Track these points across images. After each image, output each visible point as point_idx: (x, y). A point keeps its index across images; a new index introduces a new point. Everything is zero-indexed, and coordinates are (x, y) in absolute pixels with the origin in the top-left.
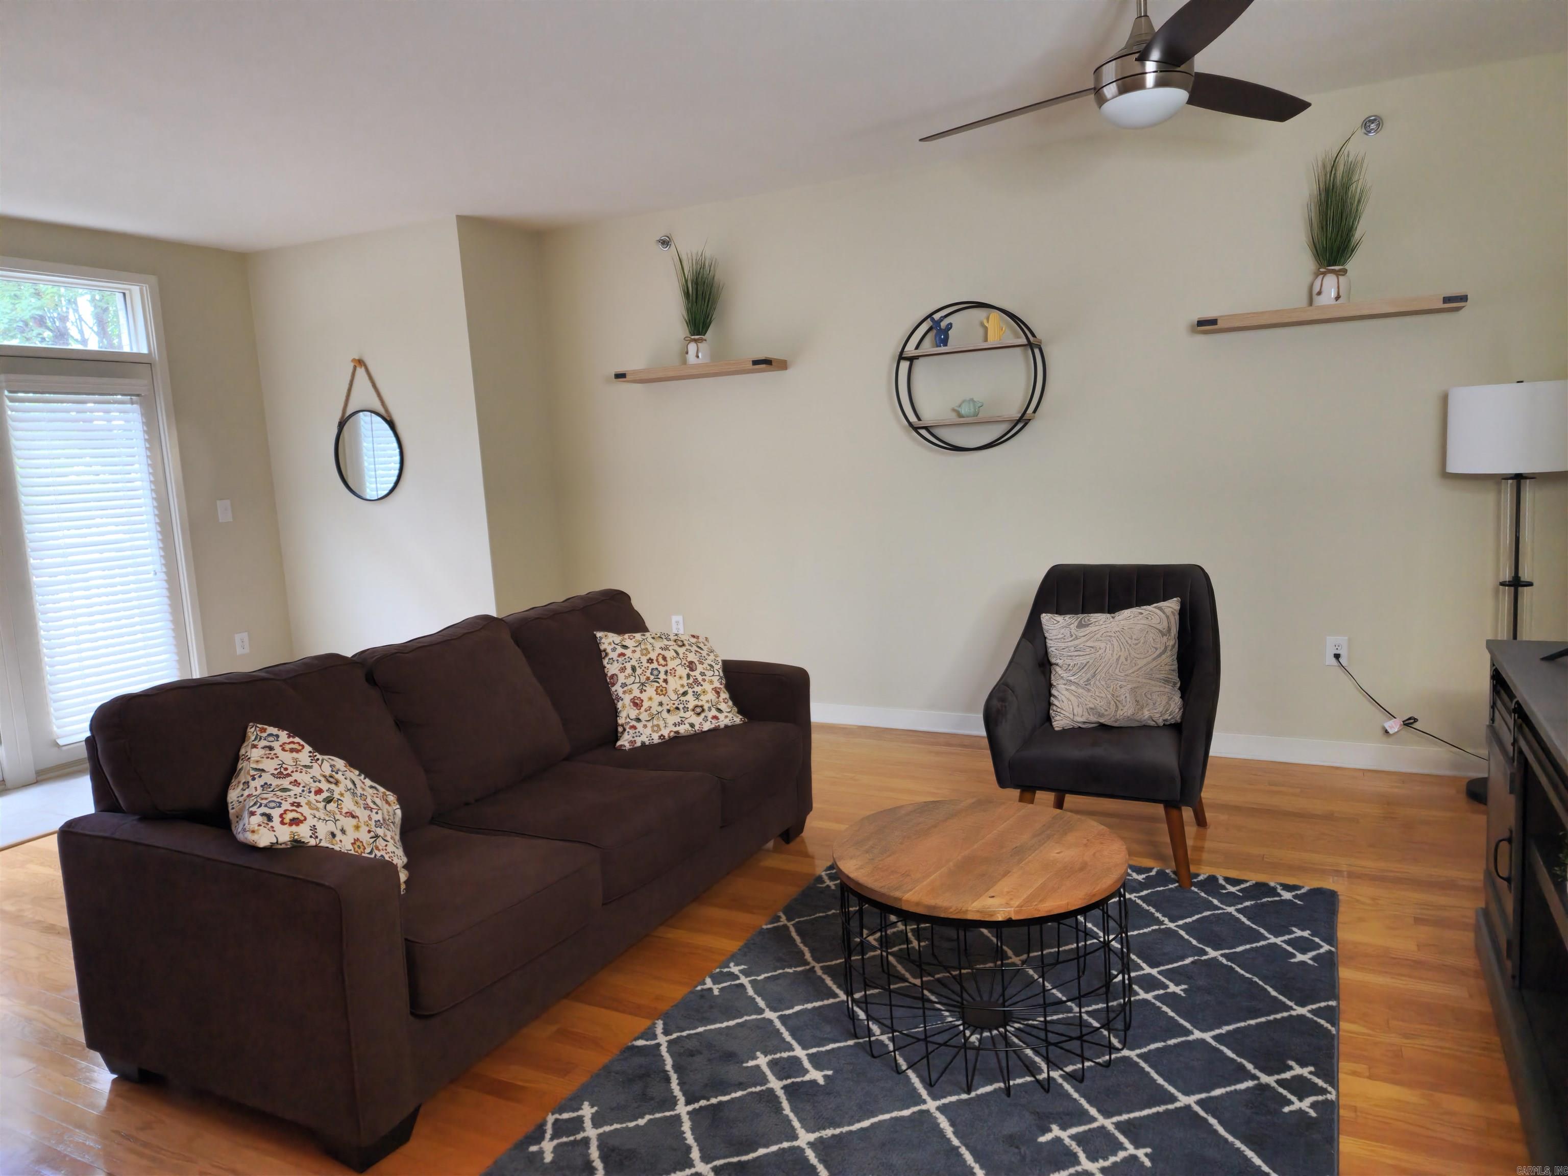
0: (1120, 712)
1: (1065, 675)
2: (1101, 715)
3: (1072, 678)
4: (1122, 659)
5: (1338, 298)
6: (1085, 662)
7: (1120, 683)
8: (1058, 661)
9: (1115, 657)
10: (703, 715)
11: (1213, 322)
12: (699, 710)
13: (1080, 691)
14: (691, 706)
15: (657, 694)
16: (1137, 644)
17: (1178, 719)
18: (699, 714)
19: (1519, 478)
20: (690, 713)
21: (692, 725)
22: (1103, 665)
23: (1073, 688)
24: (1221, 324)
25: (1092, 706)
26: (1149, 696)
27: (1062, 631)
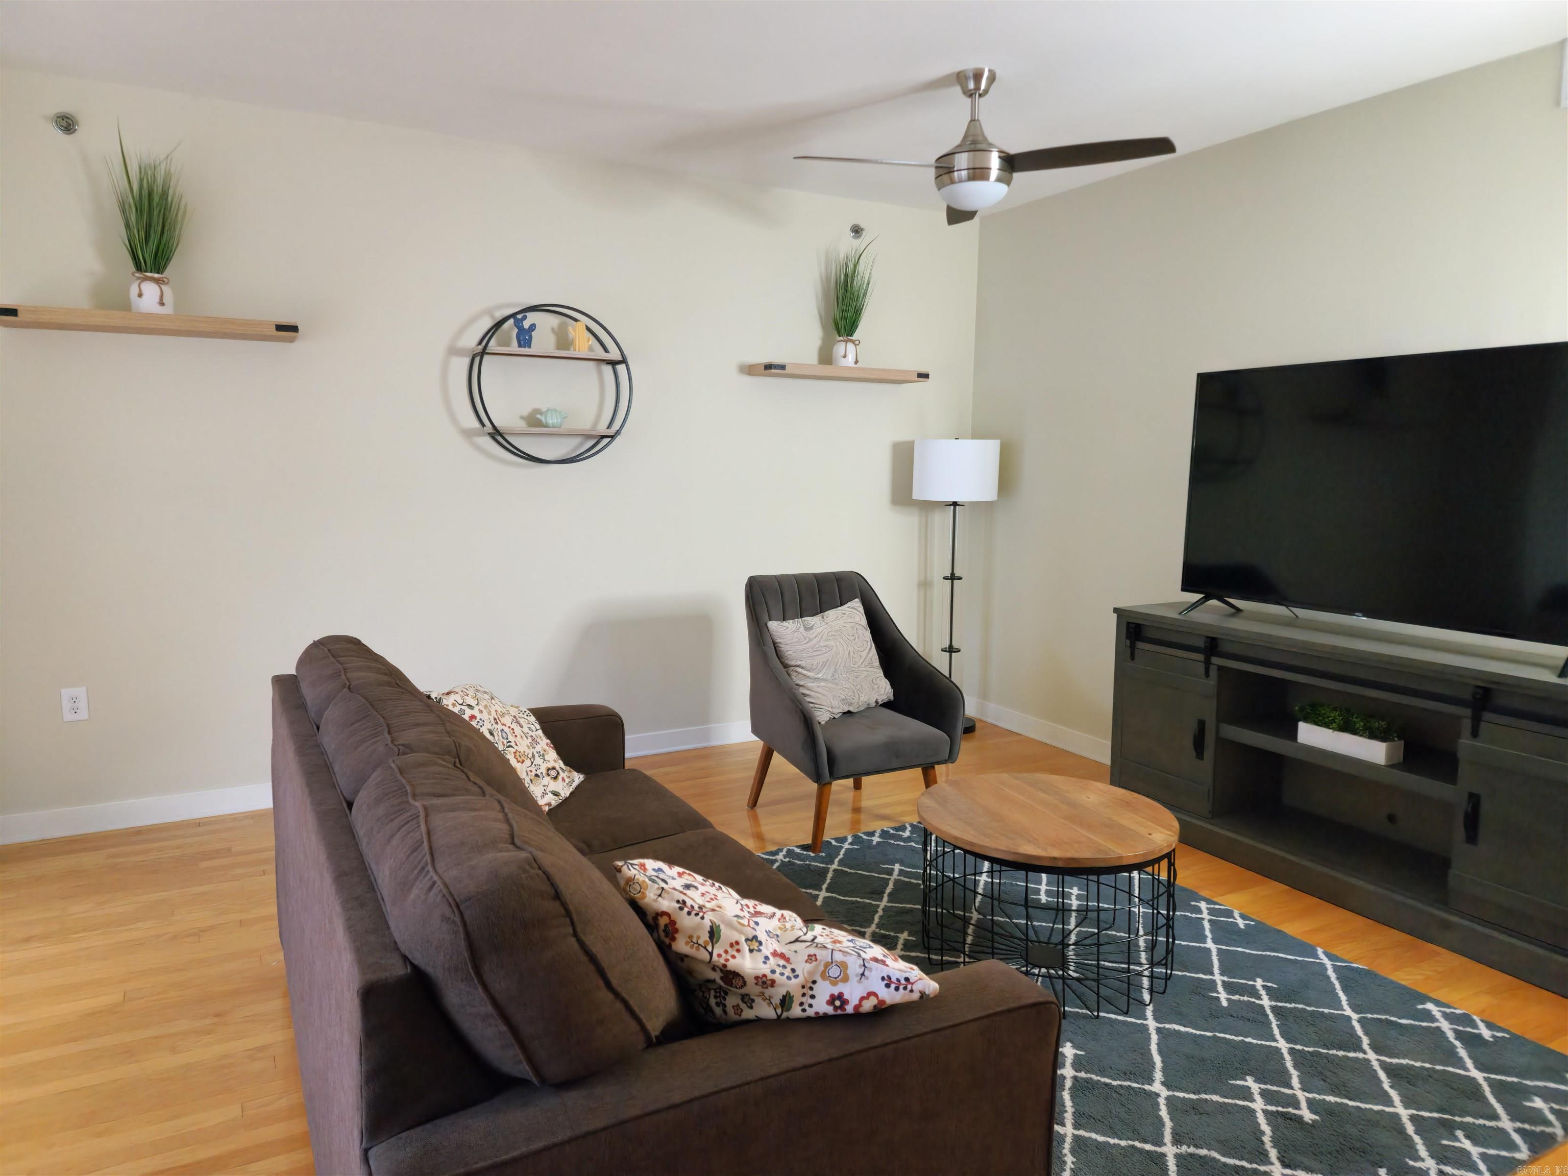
0: (862, 699)
1: (810, 674)
2: (850, 704)
3: (819, 676)
4: (852, 654)
5: (856, 362)
6: (825, 660)
7: (856, 674)
8: (799, 663)
9: (847, 653)
10: (560, 778)
11: (783, 367)
12: (553, 773)
13: (830, 685)
14: (543, 770)
15: (518, 762)
16: (855, 640)
17: (892, 698)
18: (555, 778)
19: (955, 504)
20: (547, 780)
21: (556, 794)
22: (840, 659)
23: (822, 684)
24: (788, 370)
25: (844, 698)
26: (875, 682)
27: (796, 635)
